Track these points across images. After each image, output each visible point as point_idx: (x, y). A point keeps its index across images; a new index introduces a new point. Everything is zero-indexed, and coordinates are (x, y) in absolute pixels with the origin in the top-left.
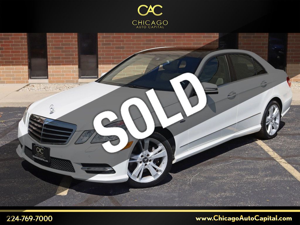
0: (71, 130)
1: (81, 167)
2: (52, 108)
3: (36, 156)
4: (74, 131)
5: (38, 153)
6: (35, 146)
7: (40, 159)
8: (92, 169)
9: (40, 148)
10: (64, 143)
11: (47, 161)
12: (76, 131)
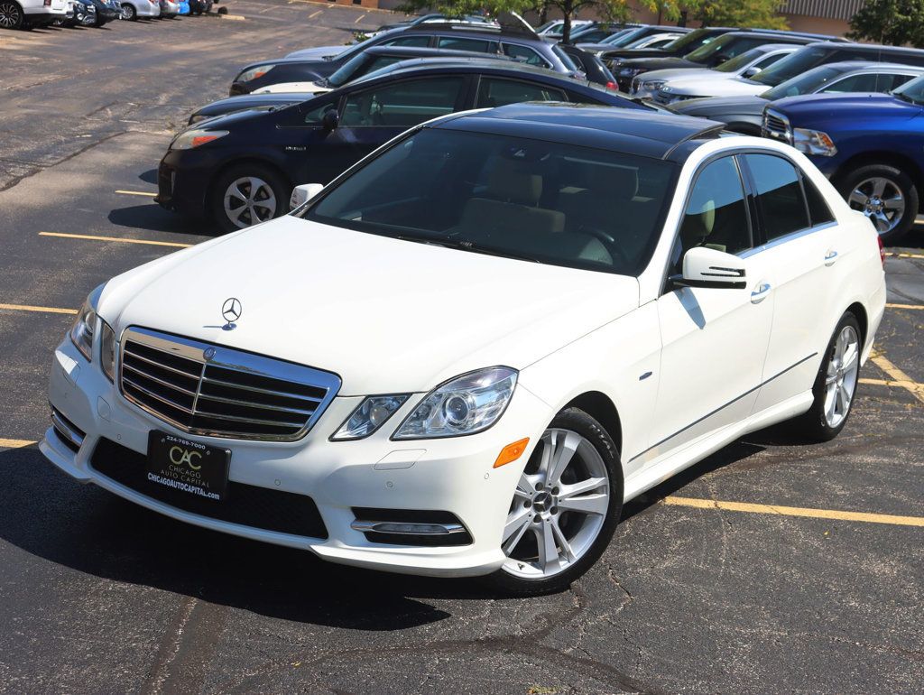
0: (321, 393)
1: (353, 518)
2: (235, 309)
3: (164, 476)
4: (328, 396)
5: (176, 466)
6: (163, 440)
7: (183, 487)
8: (391, 527)
9: (190, 449)
10: (290, 436)
11: (217, 497)
12: (336, 396)
